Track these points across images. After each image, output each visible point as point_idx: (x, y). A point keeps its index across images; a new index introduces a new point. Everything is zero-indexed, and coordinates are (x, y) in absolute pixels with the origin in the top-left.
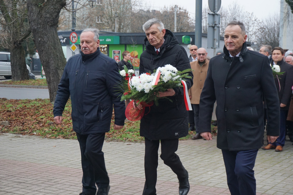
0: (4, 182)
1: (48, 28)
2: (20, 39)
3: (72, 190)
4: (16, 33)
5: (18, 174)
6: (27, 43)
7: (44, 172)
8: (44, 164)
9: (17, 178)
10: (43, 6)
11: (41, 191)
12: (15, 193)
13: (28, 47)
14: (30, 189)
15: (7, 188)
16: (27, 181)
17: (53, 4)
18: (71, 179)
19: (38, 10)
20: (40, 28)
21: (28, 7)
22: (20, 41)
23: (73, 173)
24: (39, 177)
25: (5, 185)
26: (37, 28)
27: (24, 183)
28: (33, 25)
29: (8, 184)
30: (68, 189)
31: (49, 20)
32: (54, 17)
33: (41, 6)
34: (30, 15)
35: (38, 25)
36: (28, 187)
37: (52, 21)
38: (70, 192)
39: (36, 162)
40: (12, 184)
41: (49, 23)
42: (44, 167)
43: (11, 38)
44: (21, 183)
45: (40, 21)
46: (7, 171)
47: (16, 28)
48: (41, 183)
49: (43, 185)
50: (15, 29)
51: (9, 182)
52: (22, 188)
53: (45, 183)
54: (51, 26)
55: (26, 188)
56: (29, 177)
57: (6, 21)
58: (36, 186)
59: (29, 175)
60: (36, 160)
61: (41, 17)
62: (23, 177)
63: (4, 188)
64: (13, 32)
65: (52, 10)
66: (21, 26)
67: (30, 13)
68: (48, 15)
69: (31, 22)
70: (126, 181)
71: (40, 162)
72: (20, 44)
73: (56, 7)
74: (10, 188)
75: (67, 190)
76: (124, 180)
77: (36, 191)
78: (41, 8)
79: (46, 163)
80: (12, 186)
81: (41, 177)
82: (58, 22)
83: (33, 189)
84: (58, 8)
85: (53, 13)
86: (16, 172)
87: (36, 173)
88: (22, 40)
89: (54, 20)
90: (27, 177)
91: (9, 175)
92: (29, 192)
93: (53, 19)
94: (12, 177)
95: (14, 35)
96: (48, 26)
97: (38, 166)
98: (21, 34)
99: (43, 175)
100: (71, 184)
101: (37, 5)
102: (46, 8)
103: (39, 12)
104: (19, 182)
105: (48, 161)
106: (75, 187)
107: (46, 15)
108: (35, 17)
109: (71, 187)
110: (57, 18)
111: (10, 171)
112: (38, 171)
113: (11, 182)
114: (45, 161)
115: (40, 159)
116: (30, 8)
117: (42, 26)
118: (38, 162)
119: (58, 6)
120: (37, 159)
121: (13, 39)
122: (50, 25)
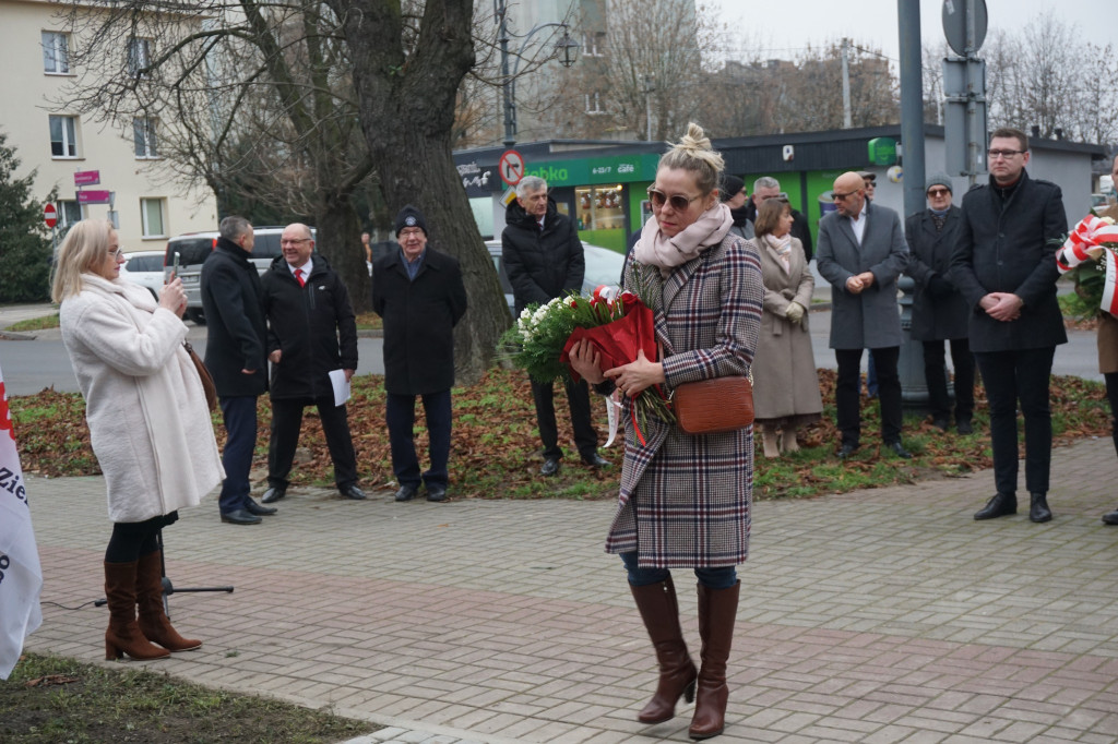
3: (502, 665)
18: (499, 631)
23: (505, 610)
30: (490, 663)
38: (495, 673)
75: (487, 668)
100: (498, 646)
106: (510, 657)
109: (500, 656)
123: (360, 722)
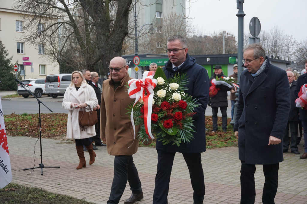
0: (74, 182)
1: (113, 53)
2: (93, 63)
4: (90, 58)
5: (86, 176)
6: (99, 66)
7: (107, 174)
8: (108, 167)
9: (84, 179)
10: (109, 35)
11: (104, 190)
12: (82, 192)
13: (100, 69)
14: (94, 189)
15: (76, 188)
16: (93, 182)
17: (117, 34)
19: (106, 38)
20: (107, 53)
21: (97, 36)
22: (93, 65)
24: (103, 179)
25: (74, 185)
26: (105, 53)
27: (90, 183)
28: (101, 51)
29: (77, 184)
31: (114, 47)
32: (119, 44)
33: (108, 35)
34: (99, 42)
35: (105, 51)
36: (93, 187)
37: (117, 47)
39: (101, 166)
40: (80, 185)
41: (114, 49)
42: (108, 170)
43: (86, 62)
44: (87, 183)
45: (107, 48)
46: (77, 174)
47: (89, 53)
48: (104, 184)
49: (105, 185)
50: (89, 55)
51: (78, 183)
52: (88, 188)
53: (107, 183)
54: (116, 52)
55: (91, 188)
56: (94, 179)
57: (81, 48)
58: (100, 186)
59: (94, 177)
60: (101, 164)
61: (108, 44)
62: (90, 179)
63: (73, 188)
64: (87, 58)
65: (117, 38)
66: (94, 52)
67: (99, 41)
68: (114, 43)
69: (100, 48)
70: (175, 183)
71: (104, 166)
72: (93, 67)
73: (120, 36)
74: (78, 187)
76: (174, 181)
77: (100, 190)
78: (108, 37)
79: (110, 167)
80: (80, 186)
81: (104, 178)
82: (122, 48)
83: (97, 189)
84: (122, 36)
85: (118, 41)
86: (84, 174)
87: (100, 175)
88: (94, 64)
89: (119, 47)
90: (92, 179)
91: (78, 176)
92: (94, 191)
93: (118, 45)
94: (80, 178)
95: (88, 59)
96: (113, 51)
97: (102, 169)
98: (93, 58)
99: (106, 177)
101: (105, 35)
102: (112, 37)
103: (107, 40)
104: (86, 183)
105: (111, 165)
107: (112, 42)
108: (103, 45)
110: (121, 44)
111: (79, 173)
112: (102, 173)
113: (80, 183)
114: (108, 165)
115: (104, 163)
116: (99, 37)
117: (108, 51)
118: (103, 166)
119: (122, 35)
120: (103, 163)
121: (87, 63)
122: (115, 50)
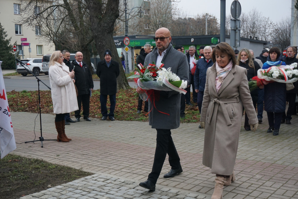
3: (122, 160)
18: (122, 152)
23: (124, 147)
30: (120, 160)
38: (121, 162)
75: (119, 161)
100: (122, 156)
106: (125, 158)
109: (122, 158)
123: (89, 173)
